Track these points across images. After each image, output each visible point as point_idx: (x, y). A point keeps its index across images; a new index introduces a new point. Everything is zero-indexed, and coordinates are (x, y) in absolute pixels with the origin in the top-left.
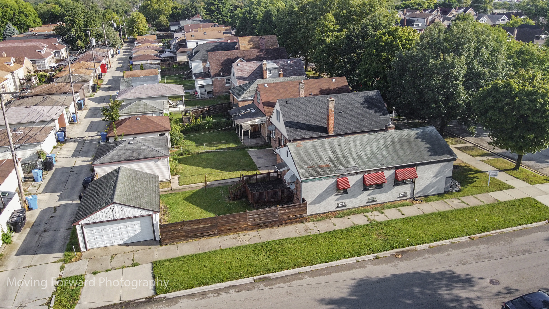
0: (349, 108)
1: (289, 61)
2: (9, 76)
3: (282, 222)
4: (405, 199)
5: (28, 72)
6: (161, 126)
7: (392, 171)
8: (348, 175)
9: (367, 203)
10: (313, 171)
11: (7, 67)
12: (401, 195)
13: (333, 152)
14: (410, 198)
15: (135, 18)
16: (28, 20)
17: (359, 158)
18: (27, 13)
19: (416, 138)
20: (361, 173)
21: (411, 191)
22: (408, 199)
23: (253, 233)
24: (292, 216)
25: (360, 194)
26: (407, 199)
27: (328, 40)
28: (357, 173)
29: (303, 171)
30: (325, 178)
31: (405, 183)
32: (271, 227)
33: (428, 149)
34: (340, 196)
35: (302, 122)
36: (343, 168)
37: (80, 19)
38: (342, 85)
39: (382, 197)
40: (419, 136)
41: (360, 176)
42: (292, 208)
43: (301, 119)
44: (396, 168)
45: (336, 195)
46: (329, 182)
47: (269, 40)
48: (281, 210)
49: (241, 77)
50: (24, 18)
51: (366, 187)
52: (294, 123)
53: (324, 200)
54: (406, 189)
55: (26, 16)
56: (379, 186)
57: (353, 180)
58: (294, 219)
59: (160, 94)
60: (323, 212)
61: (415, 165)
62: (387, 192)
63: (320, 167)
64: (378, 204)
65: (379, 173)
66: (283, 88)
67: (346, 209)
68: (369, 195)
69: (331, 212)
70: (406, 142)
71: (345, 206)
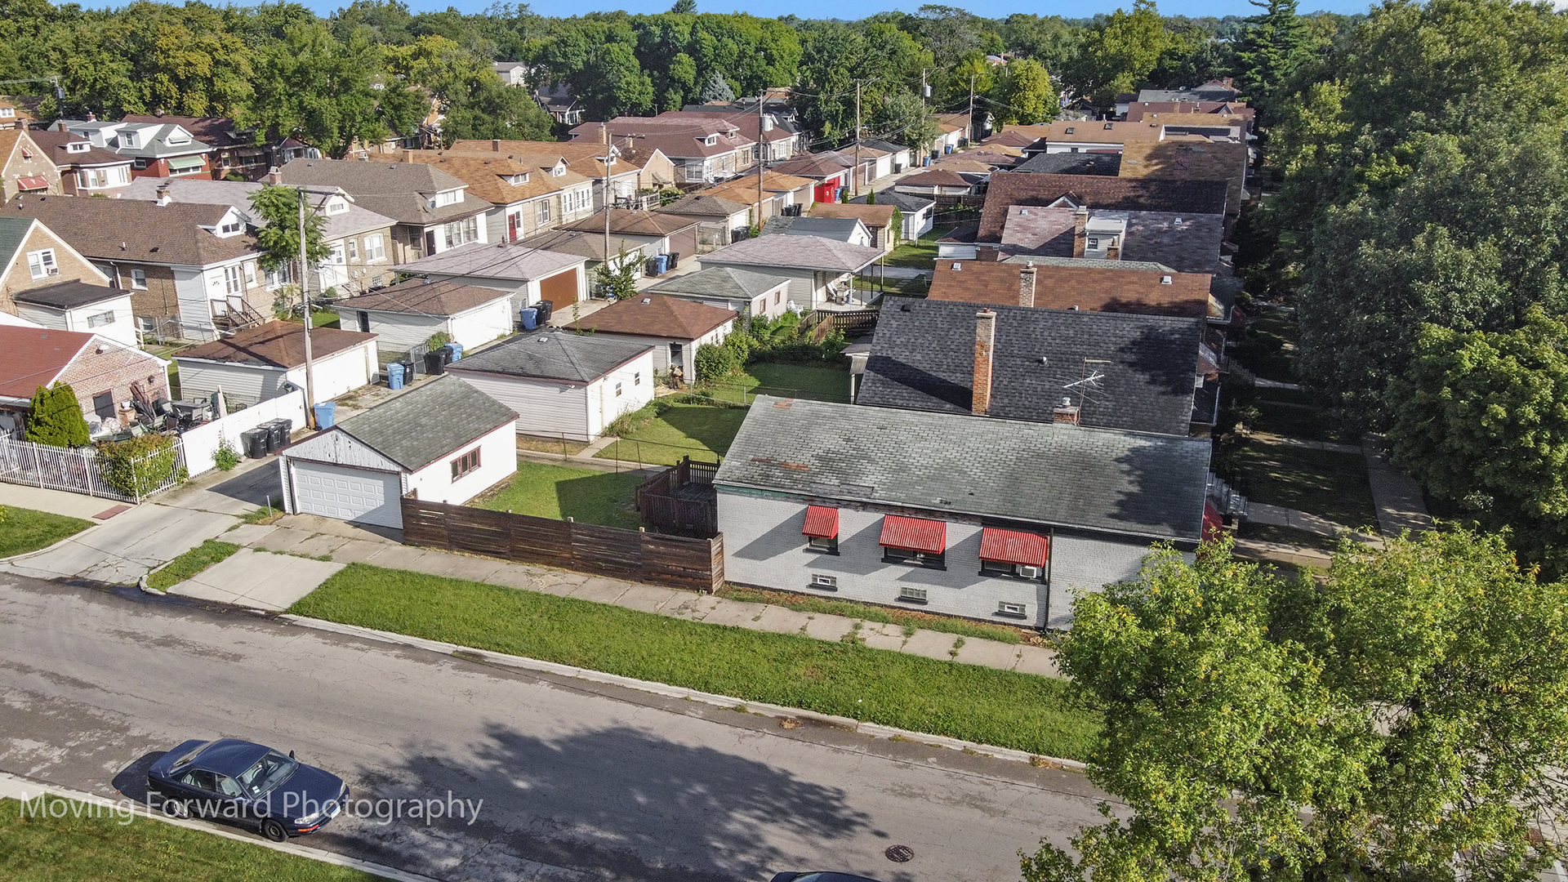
0: (1074, 353)
1: (1178, 220)
3: (650, 573)
4: (1020, 627)
7: (972, 529)
8: (840, 503)
9: (900, 599)
10: (756, 471)
12: (1006, 610)
13: (848, 440)
14: (1037, 629)
17: (902, 468)
19: (1119, 460)
20: (876, 507)
21: (1039, 605)
22: (1030, 628)
23: (577, 577)
24: (673, 566)
25: (876, 569)
26: (1025, 627)
28: (865, 506)
29: (734, 463)
30: (775, 495)
31: (1015, 577)
32: (624, 578)
33: (1122, 497)
34: (818, 556)
35: (914, 365)
36: (837, 482)
39: (942, 597)
40: (1134, 458)
41: (874, 517)
42: (677, 547)
43: (919, 357)
44: (987, 522)
45: (807, 550)
46: (789, 510)
48: (649, 542)
49: (1015, 246)
51: (893, 555)
52: (896, 363)
53: (775, 554)
54: (1023, 594)
56: (935, 561)
57: (850, 524)
58: (680, 576)
60: (774, 587)
61: (1044, 531)
62: (959, 586)
63: (784, 466)
64: (933, 613)
65: (930, 525)
67: (836, 599)
68: (902, 579)
69: (795, 593)
70: (1083, 464)
71: (834, 589)
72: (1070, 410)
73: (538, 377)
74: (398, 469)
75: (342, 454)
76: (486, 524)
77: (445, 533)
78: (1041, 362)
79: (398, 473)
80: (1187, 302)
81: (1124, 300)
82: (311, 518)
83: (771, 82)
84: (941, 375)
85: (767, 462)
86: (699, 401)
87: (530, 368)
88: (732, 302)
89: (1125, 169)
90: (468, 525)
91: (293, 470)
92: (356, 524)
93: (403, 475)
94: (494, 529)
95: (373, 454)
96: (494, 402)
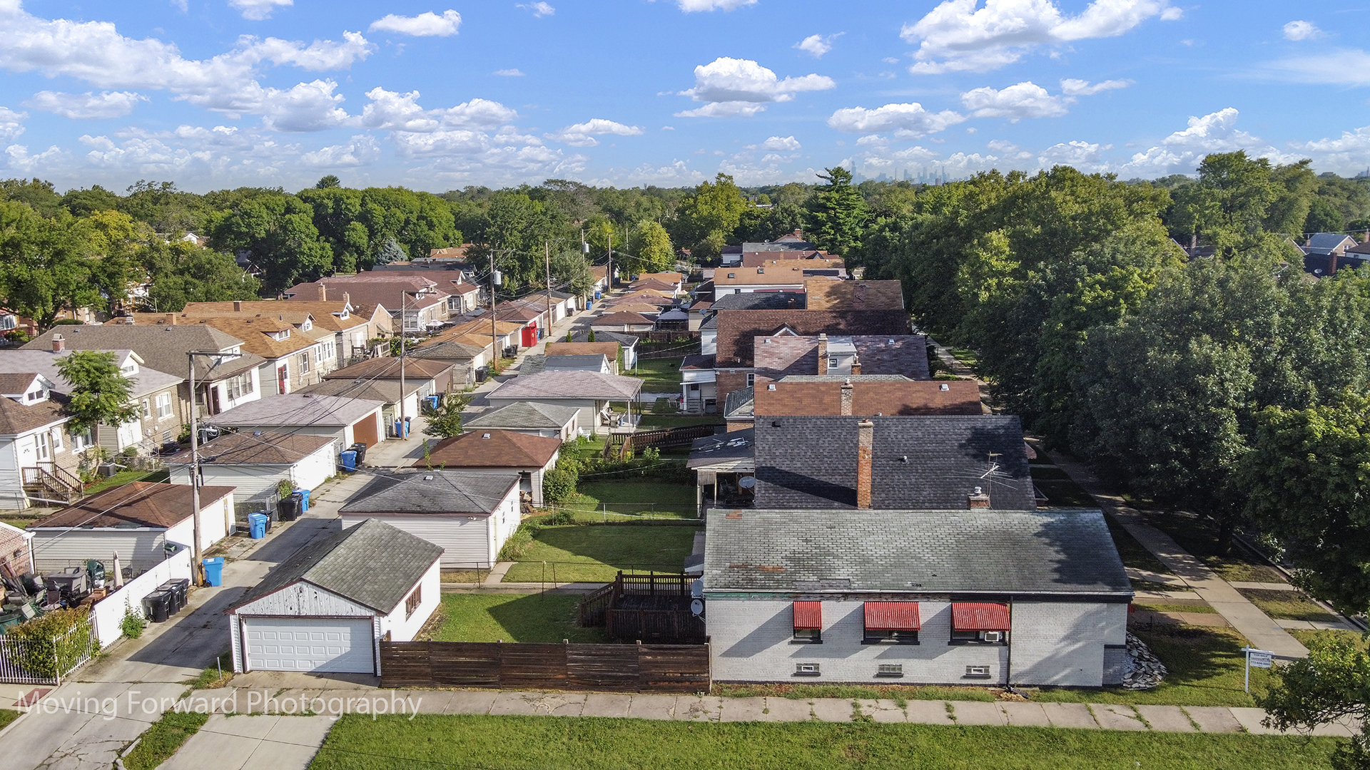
0: (927, 451)
1: (892, 341)
2: (331, 339)
3: (647, 683)
4: (986, 686)
5: (379, 334)
6: (527, 456)
7: (943, 605)
8: (823, 596)
9: (878, 676)
10: (738, 576)
11: (333, 321)
12: (973, 673)
13: (807, 541)
14: (1001, 686)
15: (646, 234)
16: (432, 233)
17: (865, 561)
18: (434, 219)
19: (1038, 535)
20: (856, 596)
21: (1001, 665)
22: (994, 686)
23: (577, 696)
24: (671, 673)
25: (856, 651)
26: (990, 686)
27: (984, 296)
28: (846, 596)
29: (714, 572)
30: (762, 596)
31: (982, 642)
32: (621, 690)
33: (1056, 566)
34: (802, 646)
35: (798, 472)
36: (815, 578)
37: (515, 232)
38: (963, 401)
39: (916, 669)
40: (1047, 531)
41: (855, 605)
42: (674, 655)
43: (799, 465)
44: (954, 598)
45: (792, 643)
46: (772, 608)
47: (882, 290)
48: (646, 654)
49: (766, 368)
50: (426, 228)
51: (872, 637)
52: (780, 472)
53: (761, 649)
54: (987, 657)
55: (431, 226)
56: (909, 637)
57: (833, 614)
58: (677, 682)
59: (579, 393)
60: (760, 680)
61: (1004, 599)
62: (931, 658)
63: (760, 569)
64: (908, 684)
65: (906, 605)
66: (813, 397)
67: (819, 683)
68: (880, 657)
69: (781, 683)
70: (1010, 540)
71: (818, 675)
72: (983, 497)
73: (439, 512)
74: (368, 613)
75: (307, 606)
76: (473, 657)
77: (429, 670)
78: (903, 460)
79: (371, 618)
80: (963, 403)
81: (914, 406)
82: (266, 675)
83: (433, 244)
84: (823, 479)
85: (745, 567)
86: (561, 522)
87: (426, 504)
88: (543, 432)
89: (812, 304)
90: (454, 660)
91: (245, 627)
92: (319, 674)
93: (376, 619)
94: (483, 660)
95: (342, 601)
96: (419, 541)
